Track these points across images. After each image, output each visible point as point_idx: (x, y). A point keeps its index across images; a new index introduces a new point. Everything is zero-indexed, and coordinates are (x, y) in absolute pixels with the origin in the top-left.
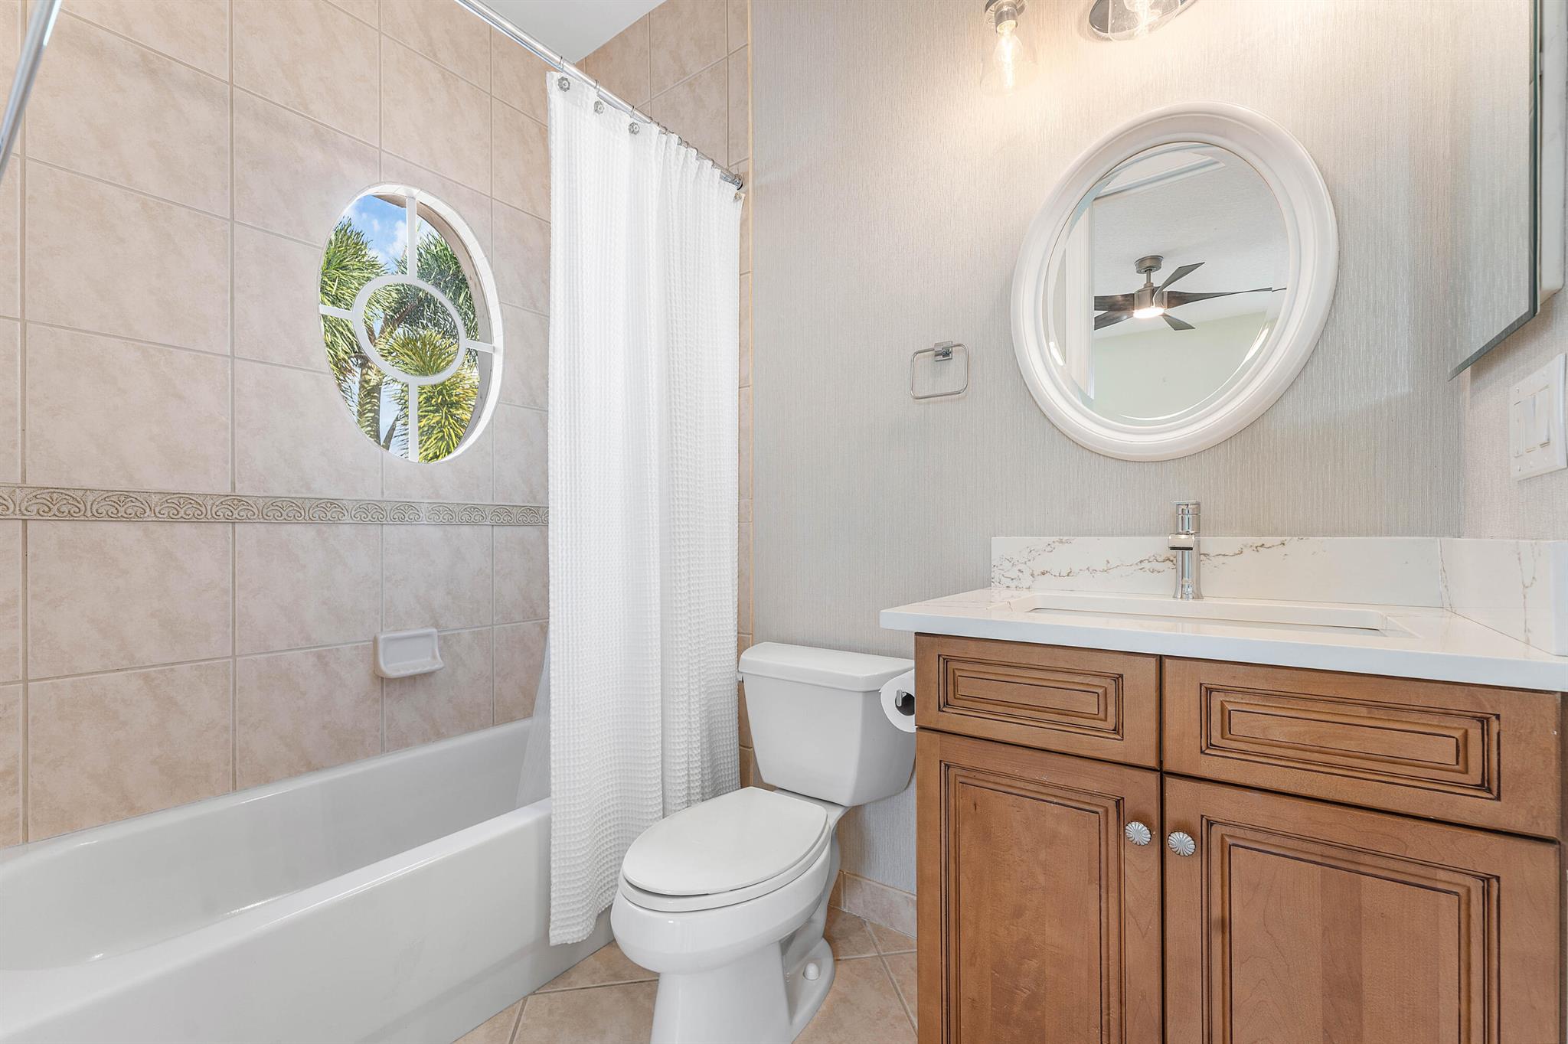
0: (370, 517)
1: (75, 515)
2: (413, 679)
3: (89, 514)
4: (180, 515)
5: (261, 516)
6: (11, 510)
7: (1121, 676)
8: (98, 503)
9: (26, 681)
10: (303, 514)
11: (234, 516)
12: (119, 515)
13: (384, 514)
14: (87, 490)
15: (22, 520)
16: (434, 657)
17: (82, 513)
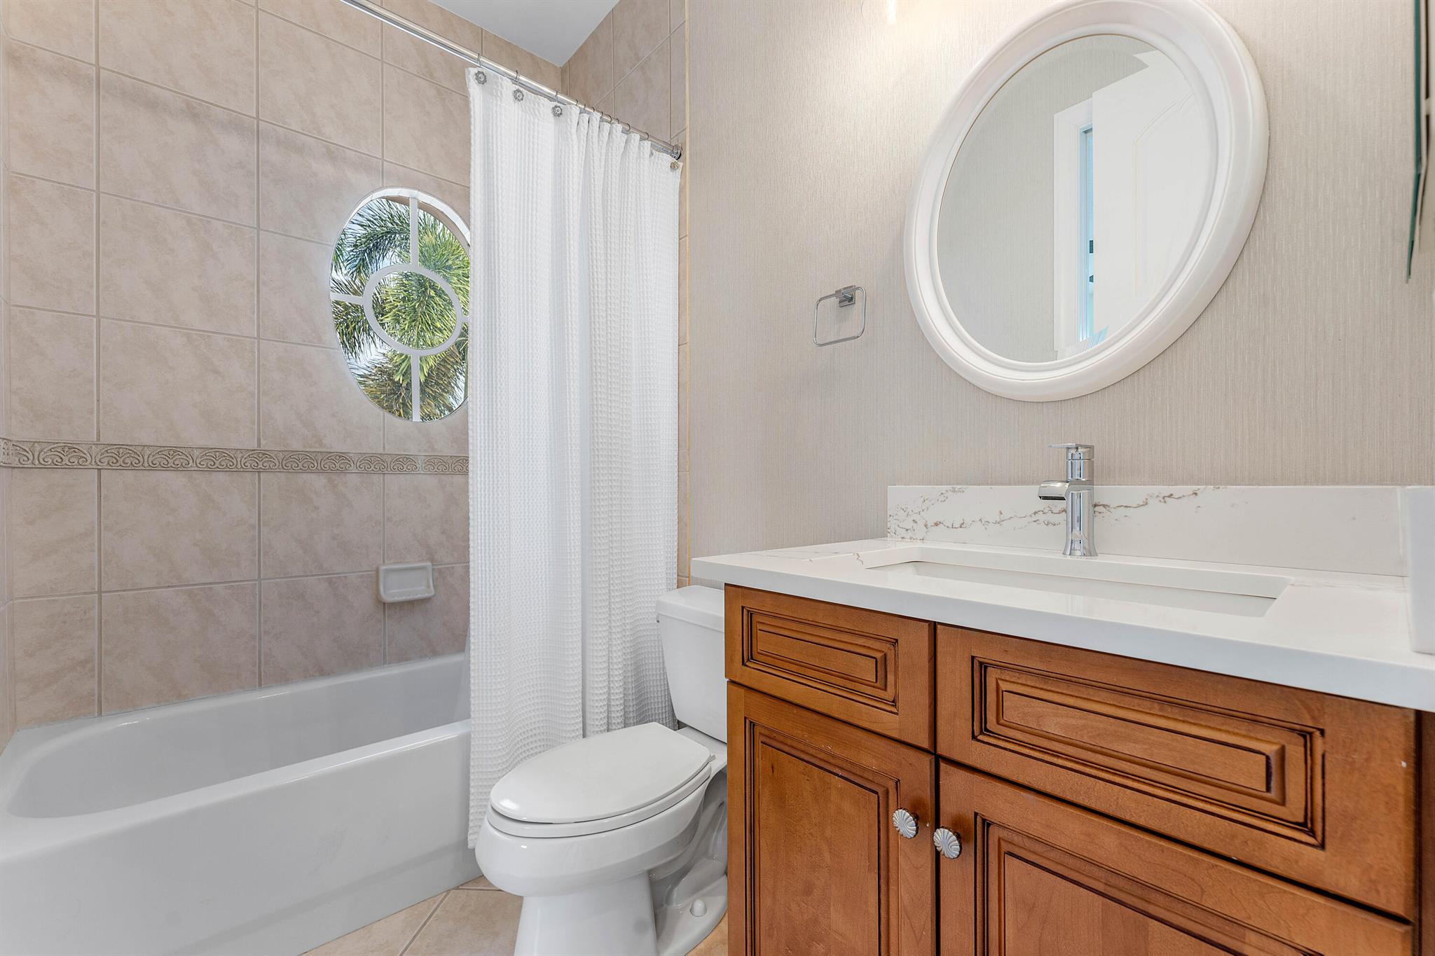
0: (372, 468)
1: (135, 465)
2: (411, 604)
3: (146, 465)
4: (216, 466)
5: (281, 467)
6: (89, 461)
7: (897, 640)
8: (153, 456)
9: (100, 592)
10: (316, 465)
11: (259, 467)
12: (169, 465)
13: (386, 465)
14: (144, 446)
15: (98, 469)
16: (428, 586)
17: (141, 463)
